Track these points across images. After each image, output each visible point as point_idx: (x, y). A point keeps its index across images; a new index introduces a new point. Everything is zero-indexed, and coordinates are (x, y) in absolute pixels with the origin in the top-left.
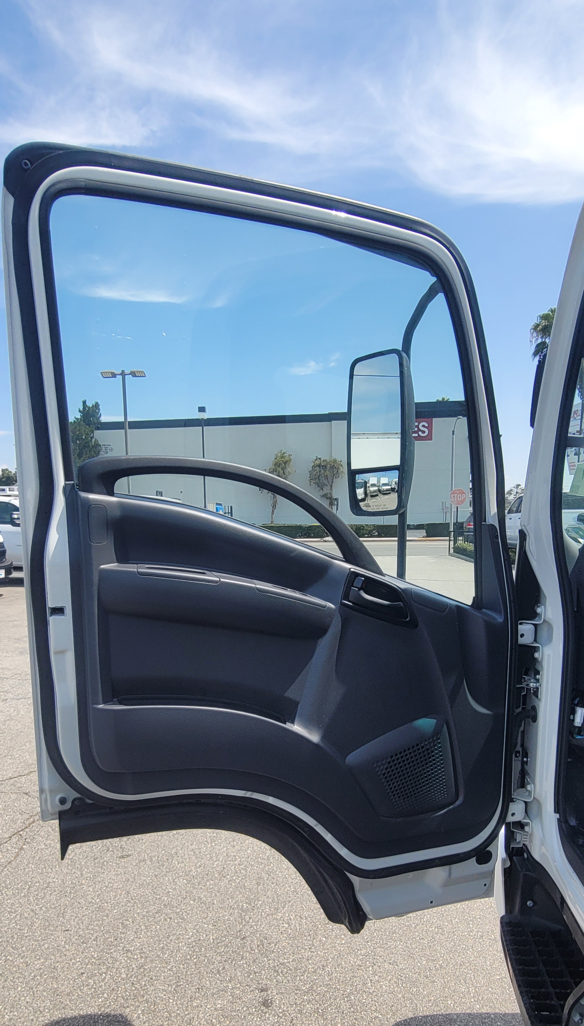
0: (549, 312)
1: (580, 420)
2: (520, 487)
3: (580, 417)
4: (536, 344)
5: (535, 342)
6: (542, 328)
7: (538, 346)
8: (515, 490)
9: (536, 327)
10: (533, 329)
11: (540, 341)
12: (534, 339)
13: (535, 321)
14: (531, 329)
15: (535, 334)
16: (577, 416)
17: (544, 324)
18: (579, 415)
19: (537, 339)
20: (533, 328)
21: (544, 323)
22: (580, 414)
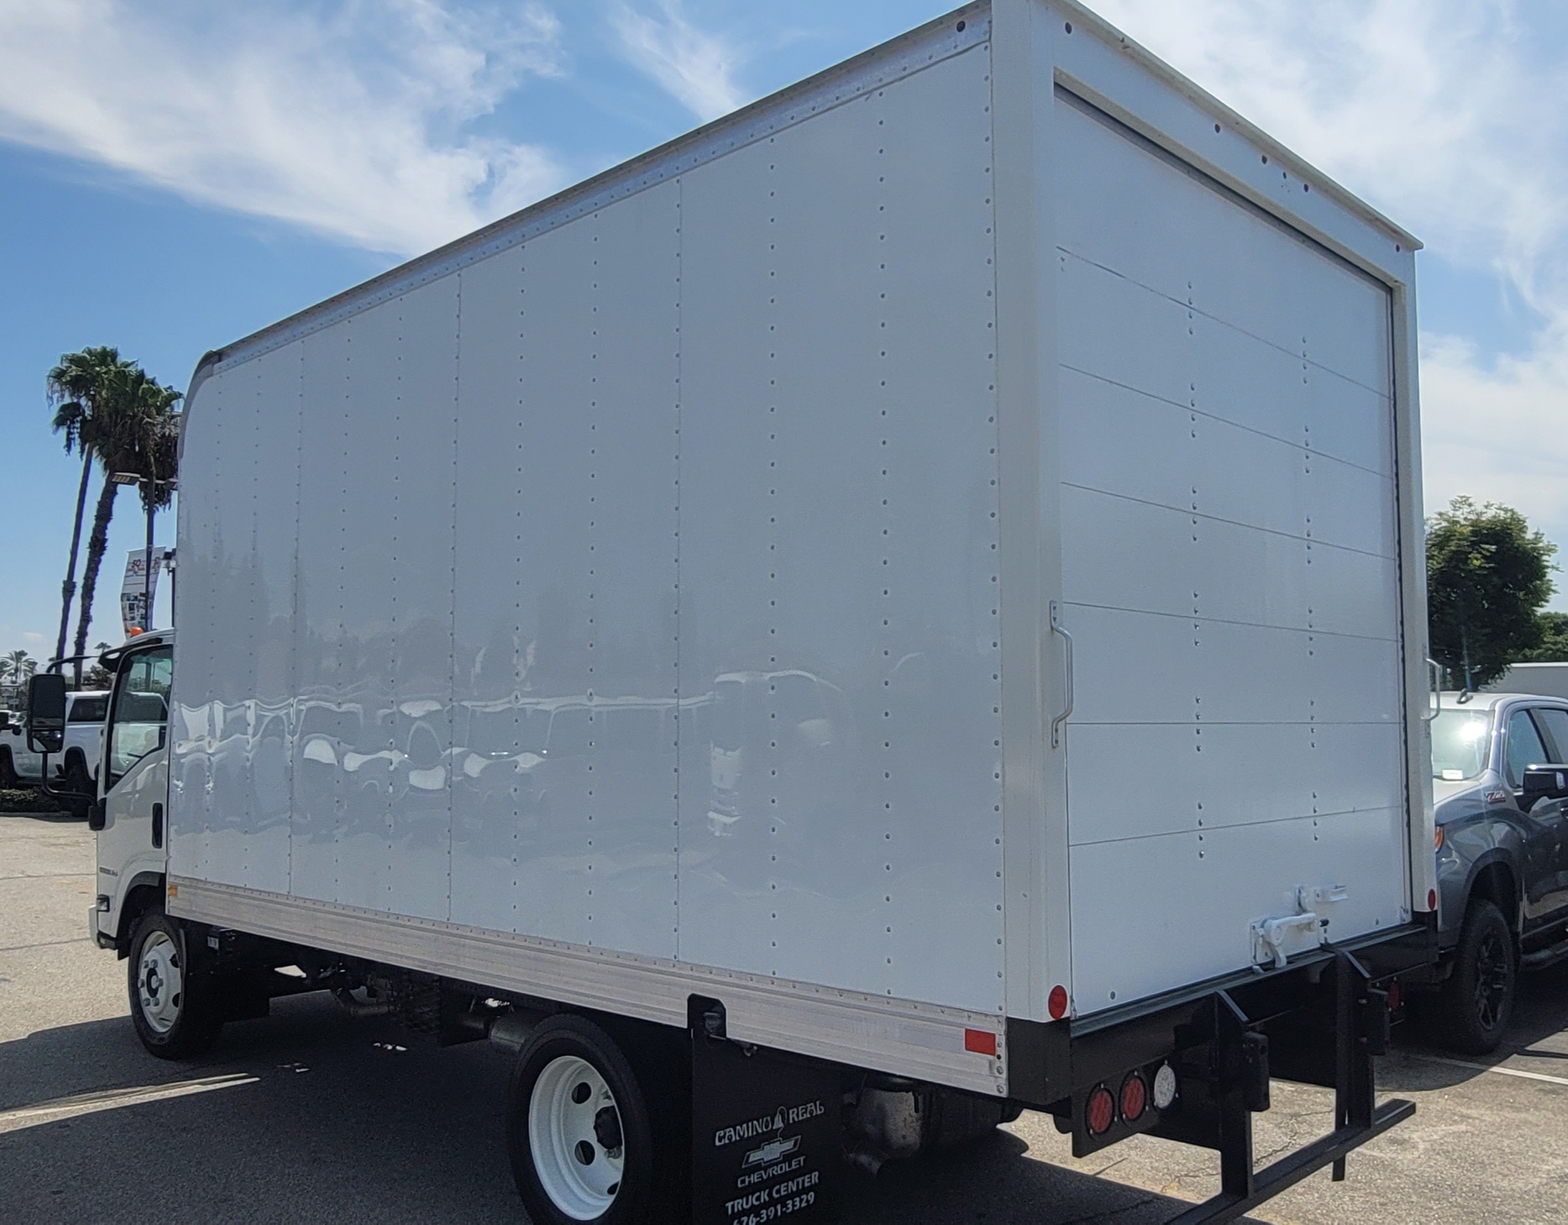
0: (85, 355)
1: (145, 578)
2: (24, 658)
3: (144, 572)
4: (61, 404)
5: (58, 401)
6: (71, 381)
7: (64, 408)
8: (13, 664)
9: (59, 375)
10: (54, 377)
11: (67, 400)
12: (57, 395)
13: (57, 364)
14: (49, 376)
15: (57, 387)
16: (139, 570)
17: (74, 373)
18: (143, 569)
19: (63, 396)
20: (53, 374)
21: (75, 371)
22: (145, 567)
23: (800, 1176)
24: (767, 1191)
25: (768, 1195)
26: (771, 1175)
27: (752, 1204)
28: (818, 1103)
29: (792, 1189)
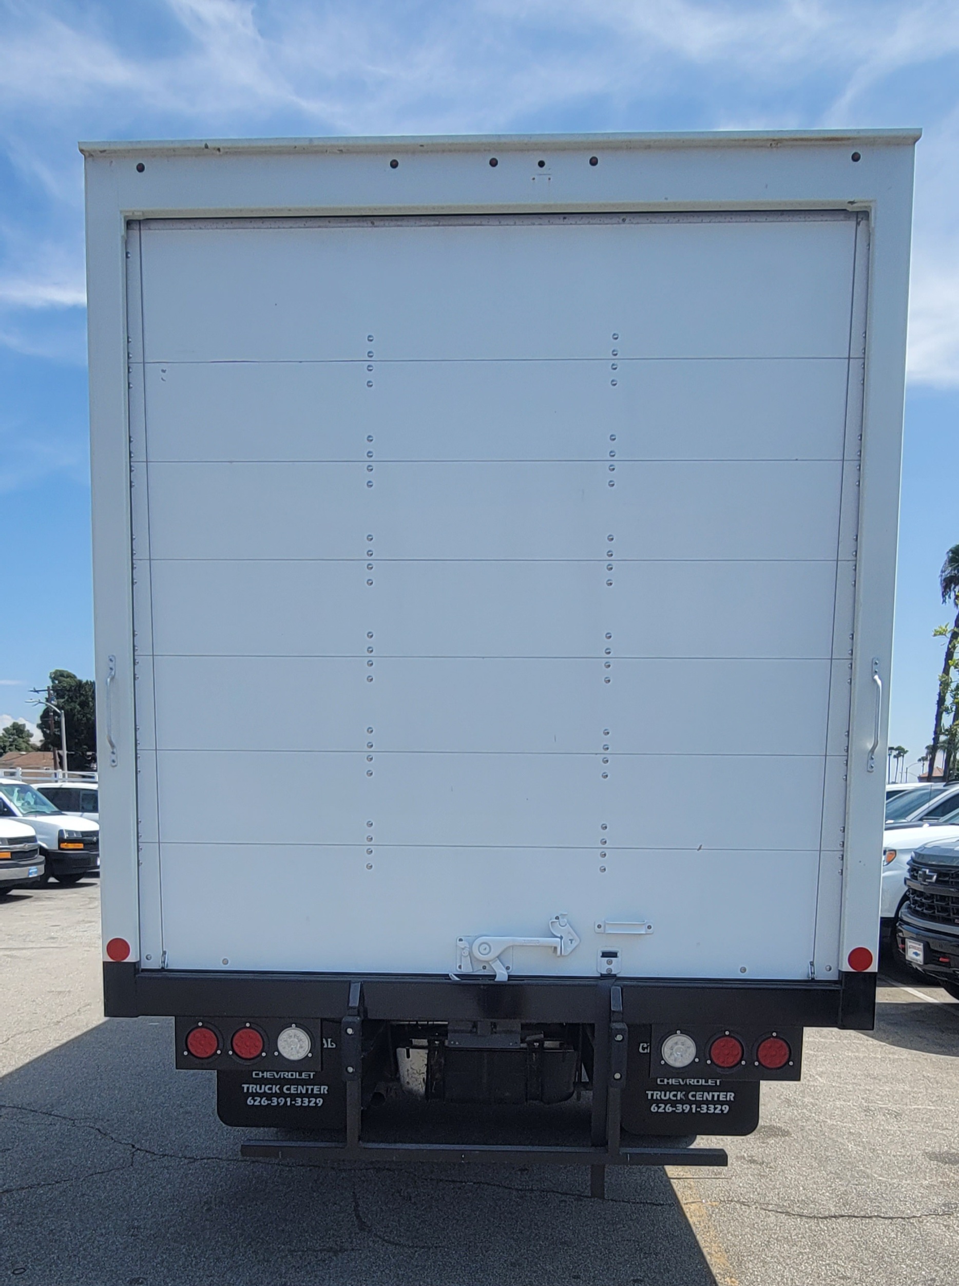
23: (310, 1085)
24: (278, 1086)
25: (279, 1089)
26: (282, 1077)
27: (265, 1092)
28: (329, 1040)
29: (301, 1091)
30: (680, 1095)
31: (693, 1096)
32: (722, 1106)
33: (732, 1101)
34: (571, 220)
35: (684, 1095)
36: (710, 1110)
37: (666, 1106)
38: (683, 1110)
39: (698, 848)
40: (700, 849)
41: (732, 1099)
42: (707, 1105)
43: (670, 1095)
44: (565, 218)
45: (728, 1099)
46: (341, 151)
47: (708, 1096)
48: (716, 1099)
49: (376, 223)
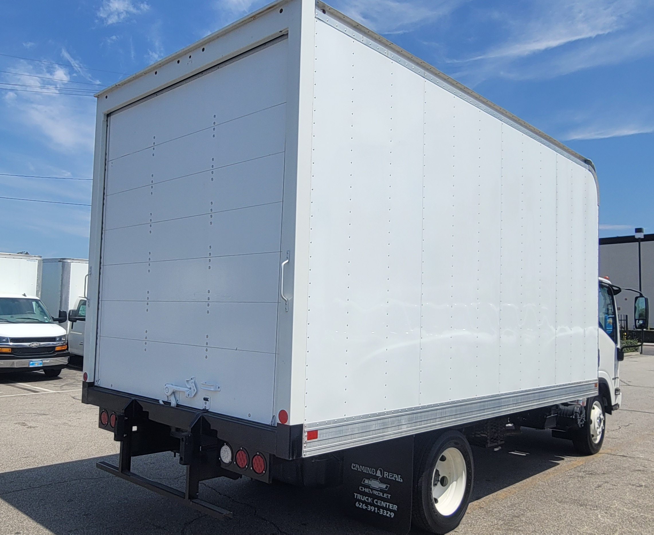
30: (370, 500)
31: (377, 502)
32: (391, 512)
33: (396, 511)
34: (204, 73)
35: (372, 500)
36: (384, 513)
37: (363, 504)
38: (371, 510)
39: (235, 349)
40: (236, 350)
41: (396, 510)
42: (383, 510)
43: (365, 498)
44: (202, 74)
45: (394, 509)
46: (145, 73)
47: (384, 504)
48: (387, 507)
49: (158, 94)
